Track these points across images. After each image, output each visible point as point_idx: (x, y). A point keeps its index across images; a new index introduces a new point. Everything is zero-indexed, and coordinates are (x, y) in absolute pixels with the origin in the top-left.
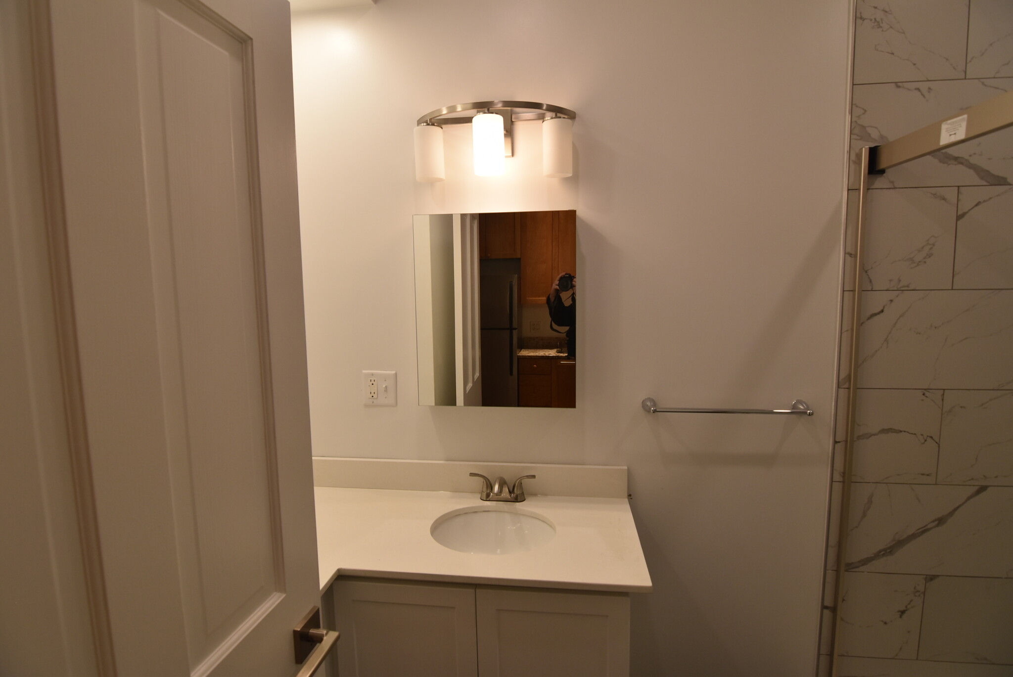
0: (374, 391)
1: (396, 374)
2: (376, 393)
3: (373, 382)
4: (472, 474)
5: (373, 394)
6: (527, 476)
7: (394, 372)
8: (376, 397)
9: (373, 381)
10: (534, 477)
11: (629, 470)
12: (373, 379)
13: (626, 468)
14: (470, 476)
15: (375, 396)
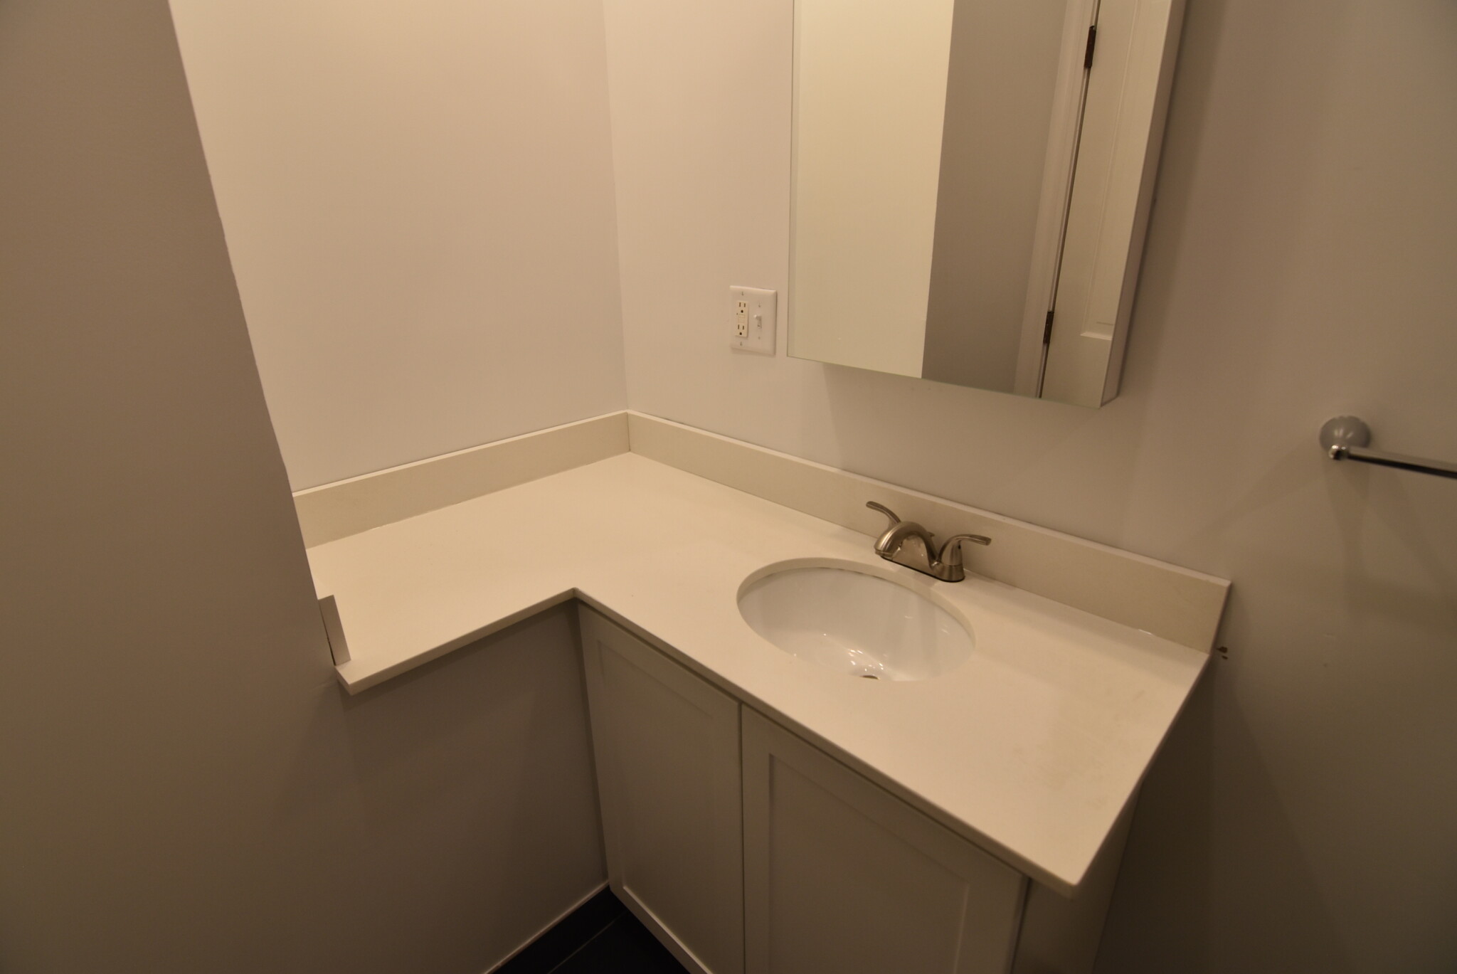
0: (743, 324)
1: (776, 295)
2: (746, 328)
3: (742, 308)
4: (872, 505)
5: (741, 330)
6: (972, 536)
7: (773, 291)
8: (746, 336)
9: (742, 305)
10: (986, 541)
11: (1231, 590)
12: (743, 302)
13: (1226, 583)
14: (867, 506)
15: (744, 334)
